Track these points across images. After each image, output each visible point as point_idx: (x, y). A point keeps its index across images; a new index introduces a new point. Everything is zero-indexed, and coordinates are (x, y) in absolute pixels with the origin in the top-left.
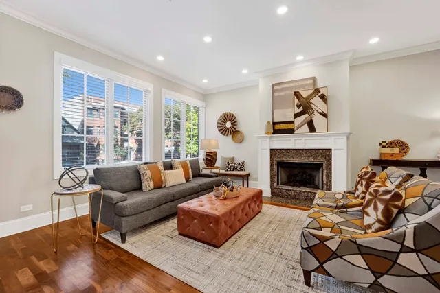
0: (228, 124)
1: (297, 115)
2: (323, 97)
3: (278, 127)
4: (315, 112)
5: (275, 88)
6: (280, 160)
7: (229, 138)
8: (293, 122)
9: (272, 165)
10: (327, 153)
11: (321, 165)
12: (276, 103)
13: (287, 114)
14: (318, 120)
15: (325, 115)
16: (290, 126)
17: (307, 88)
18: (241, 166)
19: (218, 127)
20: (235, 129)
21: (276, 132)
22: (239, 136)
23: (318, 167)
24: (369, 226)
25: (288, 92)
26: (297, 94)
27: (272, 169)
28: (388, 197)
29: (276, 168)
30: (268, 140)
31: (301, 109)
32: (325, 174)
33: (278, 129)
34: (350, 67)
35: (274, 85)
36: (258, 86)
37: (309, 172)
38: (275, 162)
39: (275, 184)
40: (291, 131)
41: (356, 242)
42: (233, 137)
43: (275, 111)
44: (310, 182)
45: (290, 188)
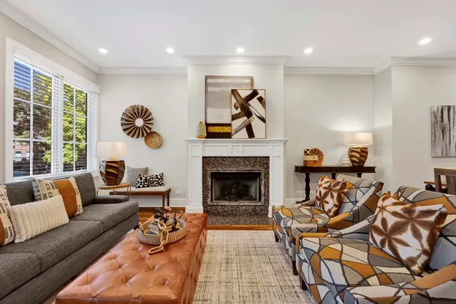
0: (139, 122)
1: (234, 117)
2: (261, 99)
3: (212, 129)
4: (254, 116)
5: (209, 81)
6: (214, 170)
7: (141, 141)
8: (230, 125)
9: (204, 176)
10: (265, 161)
11: (259, 174)
12: (209, 99)
13: (222, 114)
14: (256, 124)
15: (263, 120)
16: (226, 130)
17: (244, 87)
18: (159, 180)
19: (122, 124)
20: (150, 129)
21: (210, 135)
22: (155, 140)
23: (255, 176)
25: (224, 89)
26: (234, 92)
27: (204, 182)
29: (209, 179)
30: (201, 145)
31: (239, 110)
32: (263, 184)
33: (213, 132)
34: (284, 74)
35: (207, 77)
36: (186, 75)
37: (243, 182)
38: (209, 173)
39: (209, 200)
40: (228, 135)
42: (146, 141)
43: (208, 110)
44: (243, 194)
45: (227, 203)
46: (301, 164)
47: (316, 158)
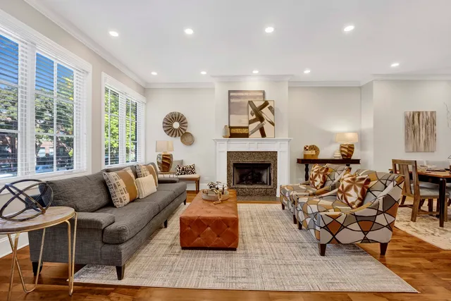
0: (176, 125)
1: (251, 122)
2: (270, 108)
3: (234, 131)
4: (265, 121)
5: (231, 94)
6: (236, 161)
7: (178, 140)
8: (247, 128)
9: (228, 166)
10: (274, 155)
11: (269, 165)
12: (232, 108)
13: (241, 120)
14: (267, 126)
15: (273, 124)
16: (245, 131)
17: (258, 99)
18: (192, 170)
19: (164, 127)
20: (185, 130)
21: (233, 135)
22: (188, 139)
23: (266, 166)
24: (353, 203)
25: (242, 100)
26: (250, 103)
27: (228, 171)
28: (363, 182)
29: (232, 168)
30: (226, 143)
31: (254, 117)
32: (272, 172)
33: (235, 133)
34: (289, 87)
35: (230, 92)
36: (214, 89)
37: (257, 171)
38: (232, 163)
39: (232, 184)
40: (246, 136)
41: (354, 215)
42: (181, 139)
43: (231, 116)
44: (257, 180)
45: (245, 186)
46: (302, 157)
47: (314, 152)
